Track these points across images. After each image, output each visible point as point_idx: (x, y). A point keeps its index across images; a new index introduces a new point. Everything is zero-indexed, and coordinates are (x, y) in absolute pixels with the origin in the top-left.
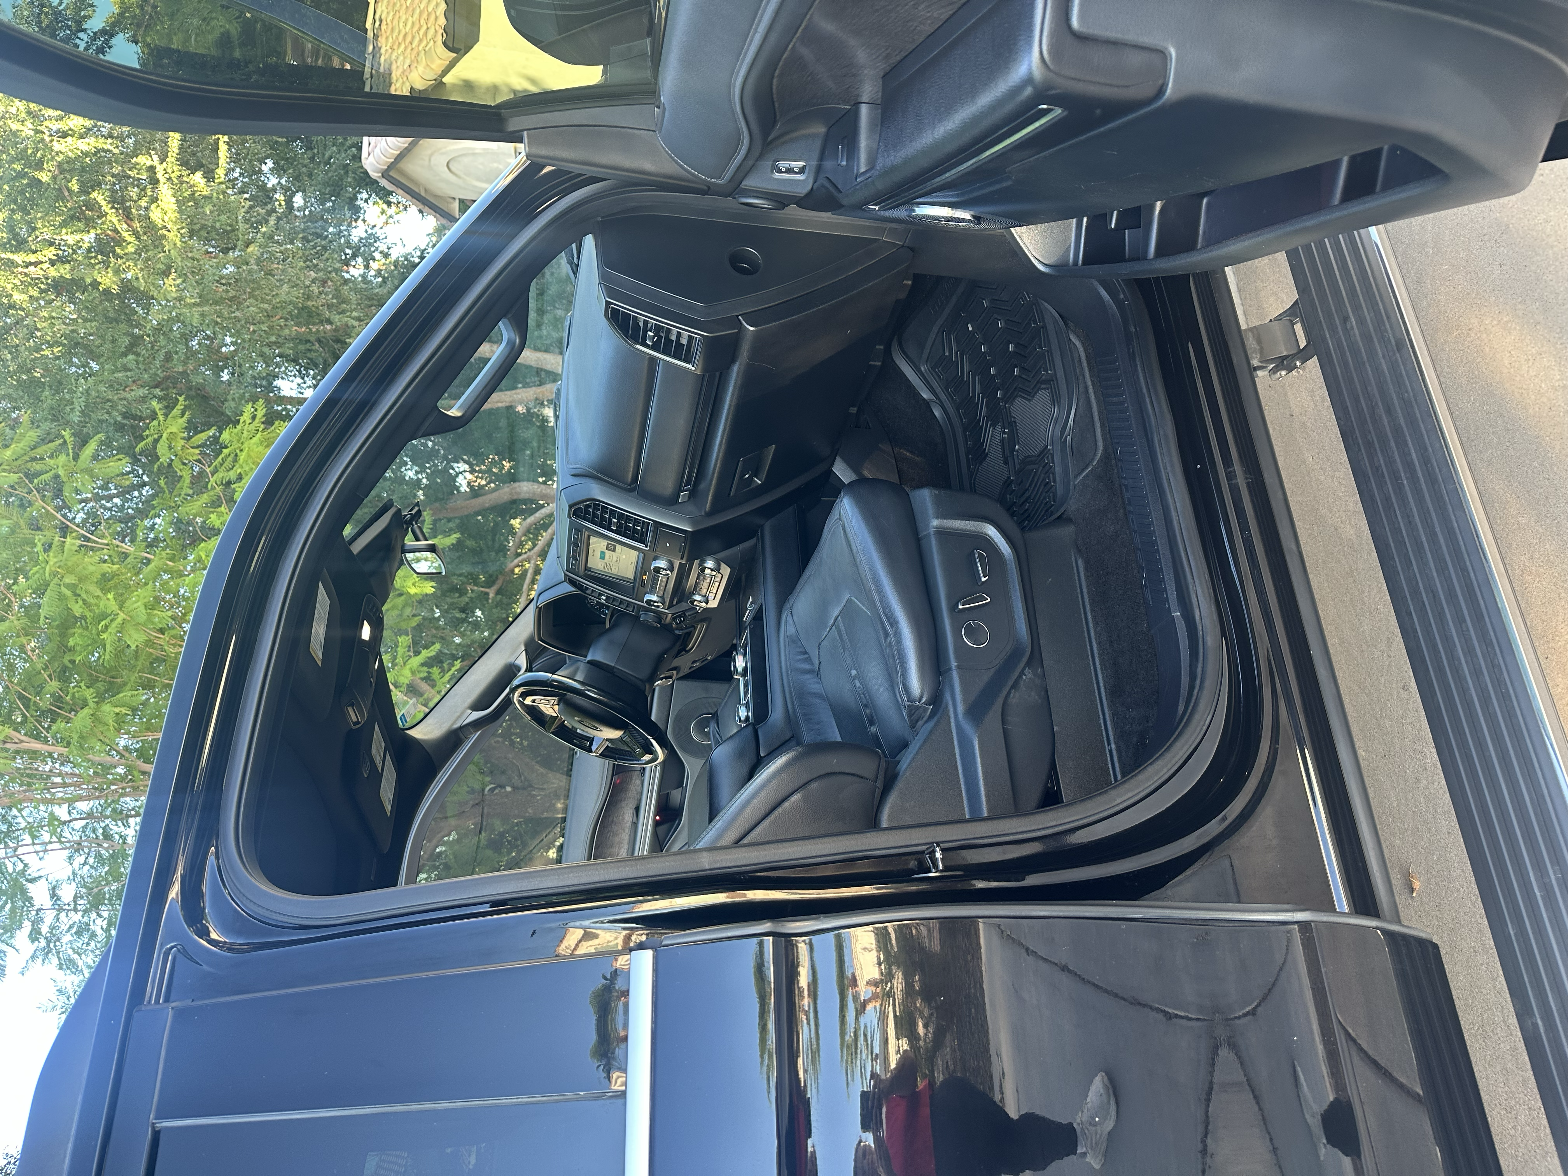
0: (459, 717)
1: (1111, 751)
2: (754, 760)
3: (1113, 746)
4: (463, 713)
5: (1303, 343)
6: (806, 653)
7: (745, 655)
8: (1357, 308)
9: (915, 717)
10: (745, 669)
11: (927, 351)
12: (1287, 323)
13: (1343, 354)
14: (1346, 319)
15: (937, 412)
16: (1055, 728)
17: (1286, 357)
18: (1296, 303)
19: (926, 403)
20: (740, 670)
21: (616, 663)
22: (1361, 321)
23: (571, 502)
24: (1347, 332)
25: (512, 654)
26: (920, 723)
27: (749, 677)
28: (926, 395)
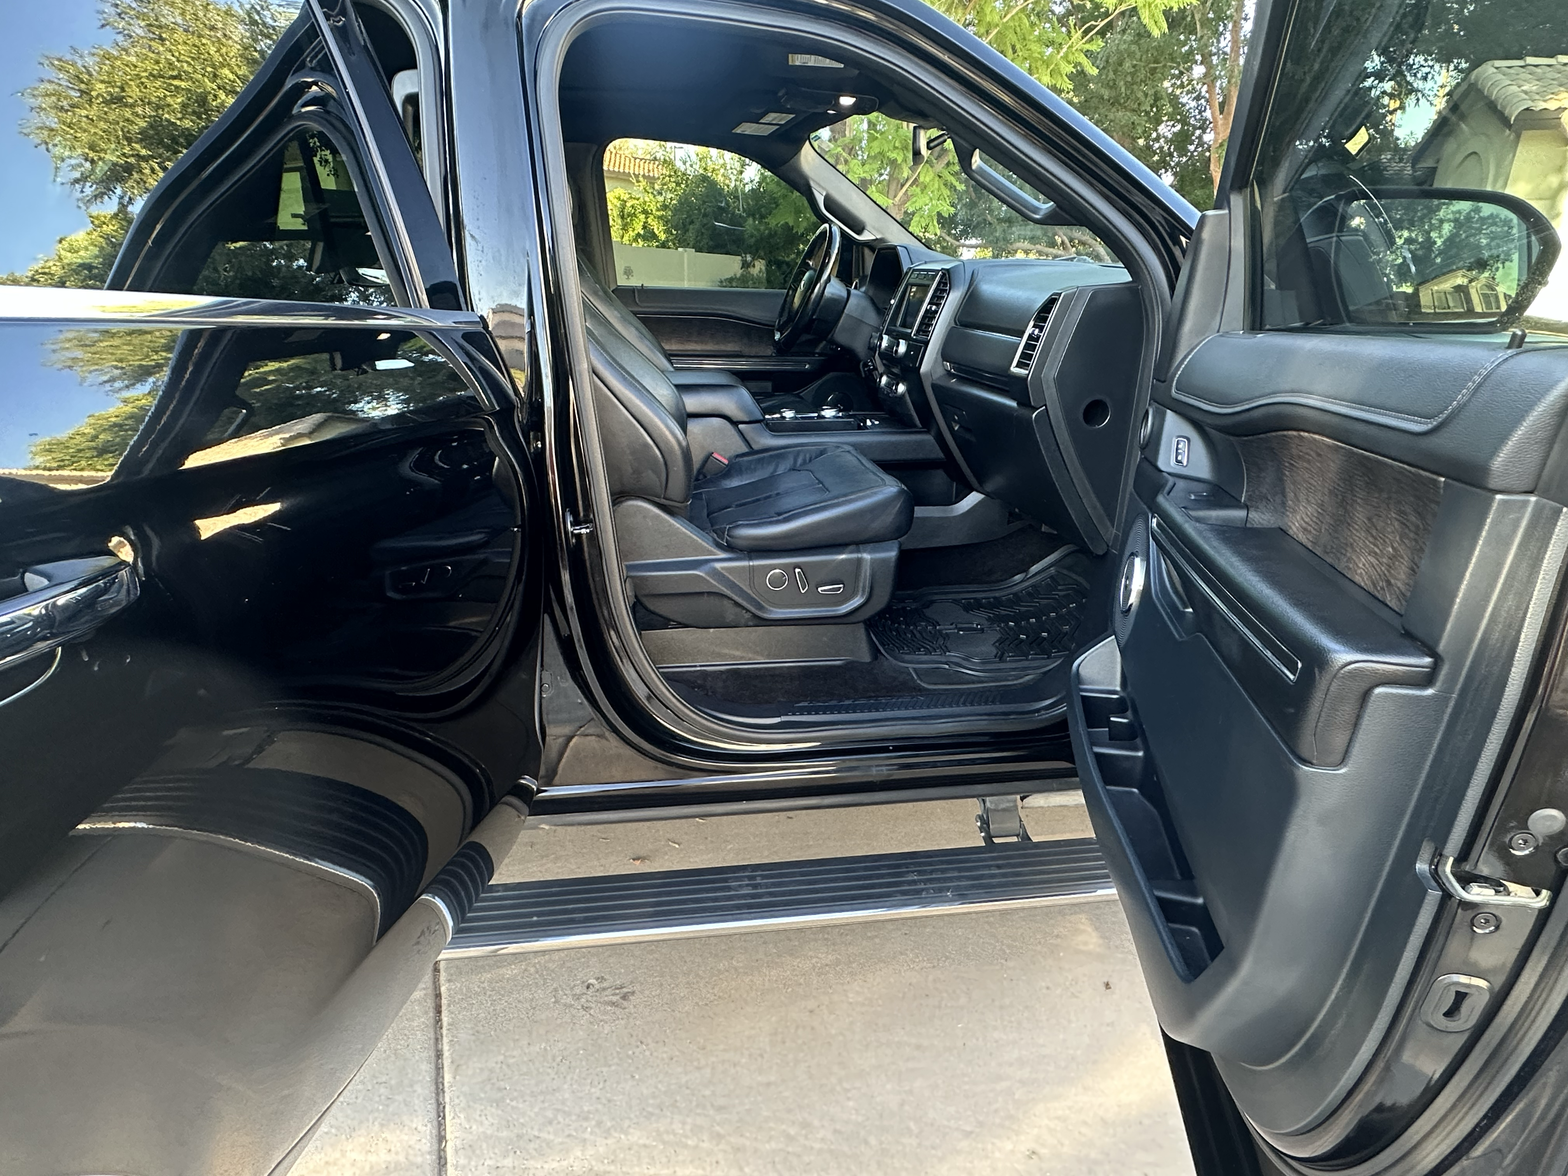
0: (819, 185)
1: (695, 666)
2: (735, 420)
3: (699, 669)
4: (824, 189)
5: (996, 840)
6: (810, 461)
7: (834, 417)
8: (1004, 875)
9: (718, 532)
10: (824, 417)
11: (1065, 572)
12: (1017, 832)
13: (974, 861)
14: (999, 867)
15: (1018, 578)
16: (712, 630)
17: (989, 827)
18: (1030, 839)
19: (1026, 570)
20: (823, 413)
21: (847, 315)
22: (993, 876)
23: (951, 271)
24: (989, 867)
25: (874, 228)
26: (715, 535)
27: (816, 420)
28: (1034, 569)
